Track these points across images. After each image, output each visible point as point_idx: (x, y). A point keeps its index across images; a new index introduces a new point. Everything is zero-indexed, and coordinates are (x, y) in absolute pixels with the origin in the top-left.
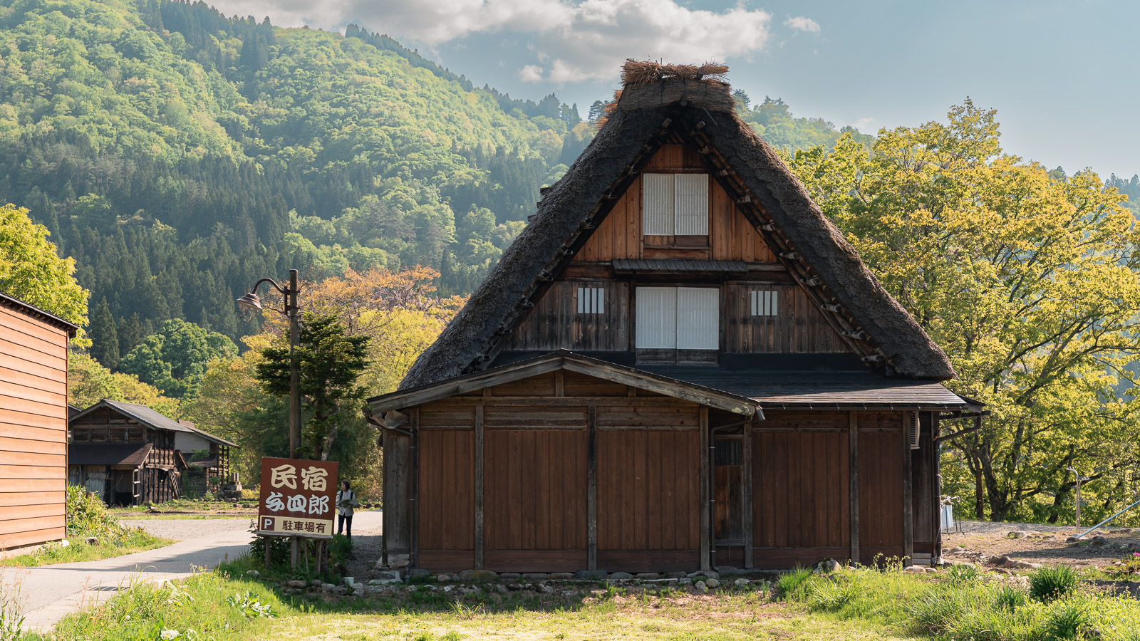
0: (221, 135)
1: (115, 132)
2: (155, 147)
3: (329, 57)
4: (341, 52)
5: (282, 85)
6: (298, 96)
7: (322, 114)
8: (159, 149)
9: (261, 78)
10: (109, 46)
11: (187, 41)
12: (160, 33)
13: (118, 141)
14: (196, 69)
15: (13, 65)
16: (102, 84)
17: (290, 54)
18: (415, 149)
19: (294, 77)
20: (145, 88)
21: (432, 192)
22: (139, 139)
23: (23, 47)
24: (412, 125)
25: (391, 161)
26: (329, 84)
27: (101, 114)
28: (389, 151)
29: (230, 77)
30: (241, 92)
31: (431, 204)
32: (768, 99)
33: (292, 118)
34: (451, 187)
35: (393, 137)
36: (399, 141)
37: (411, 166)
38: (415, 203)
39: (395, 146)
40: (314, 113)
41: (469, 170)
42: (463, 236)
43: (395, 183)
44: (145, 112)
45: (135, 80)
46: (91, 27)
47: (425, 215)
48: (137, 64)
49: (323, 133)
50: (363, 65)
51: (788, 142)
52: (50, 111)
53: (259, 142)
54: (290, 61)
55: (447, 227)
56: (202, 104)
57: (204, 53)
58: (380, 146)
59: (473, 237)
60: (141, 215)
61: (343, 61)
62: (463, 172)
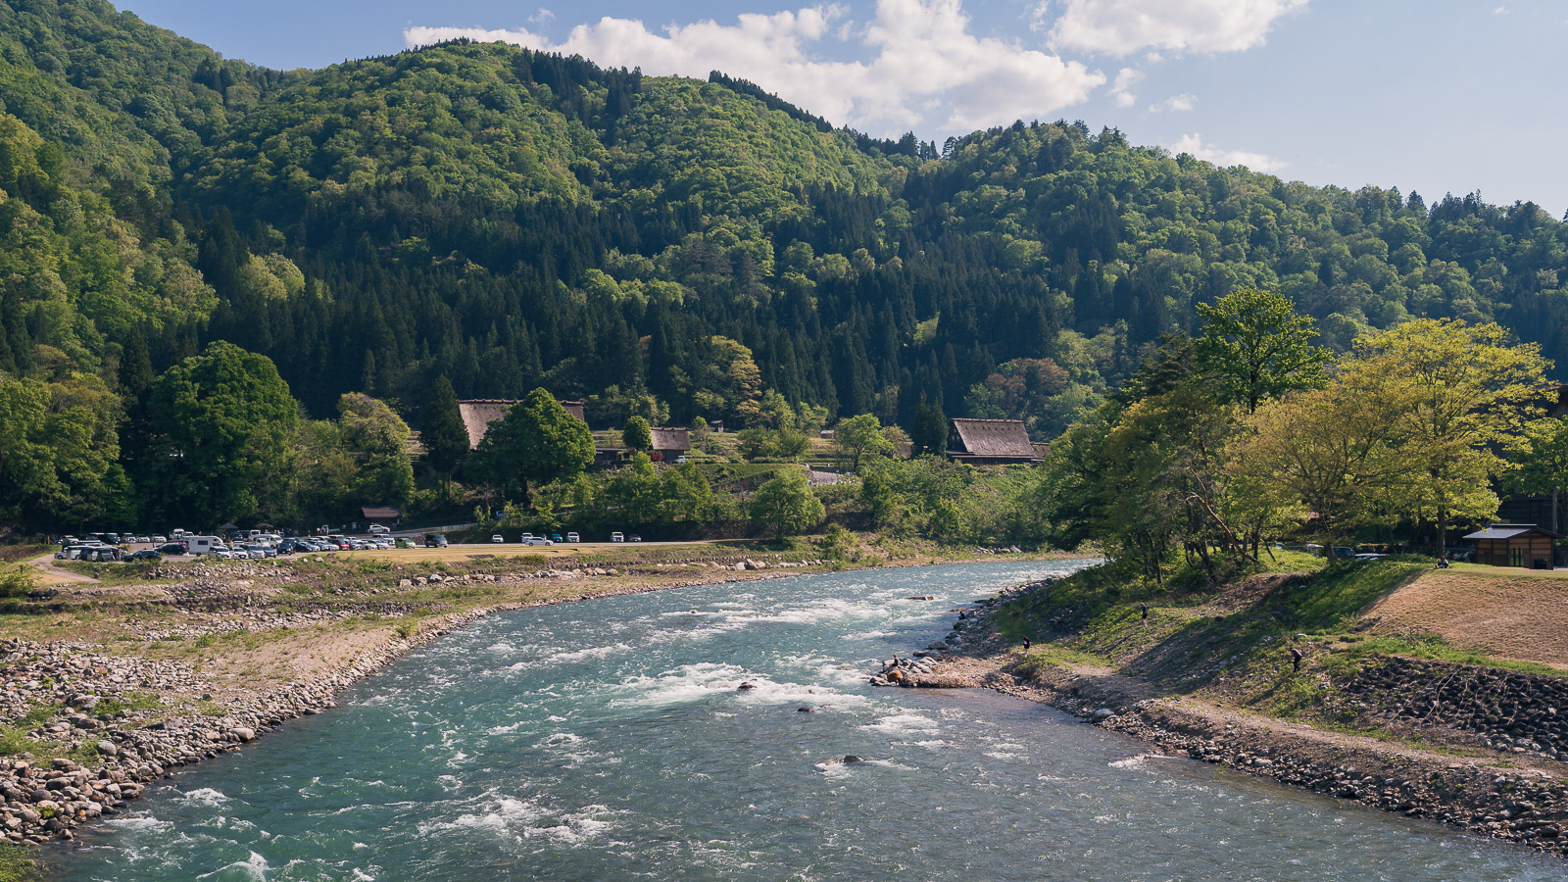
0: (568, 179)
1: (462, 179)
2: (497, 192)
3: (686, 103)
4: (699, 97)
5: (638, 131)
6: (652, 141)
7: (668, 157)
8: (502, 194)
9: (621, 126)
10: (473, 100)
11: (555, 91)
12: (528, 86)
13: (464, 187)
14: (556, 118)
15: (379, 120)
16: (460, 136)
17: (651, 101)
18: (747, 188)
19: (649, 123)
20: (500, 137)
21: (756, 228)
22: (483, 185)
23: (391, 102)
24: (751, 164)
25: (723, 199)
26: (680, 128)
27: (453, 163)
28: (723, 190)
29: (591, 126)
30: (602, 140)
31: (752, 240)
32: (1106, 129)
33: (641, 162)
34: (773, 223)
35: (729, 176)
36: (734, 181)
37: (740, 204)
38: (737, 238)
39: (729, 185)
40: (660, 156)
41: (796, 206)
42: (779, 269)
43: (722, 221)
44: (496, 160)
45: (492, 131)
46: (459, 82)
47: (744, 251)
48: (496, 115)
49: (667, 175)
50: (718, 109)
51: (1116, 170)
52: (407, 162)
53: (608, 186)
54: (649, 108)
55: (764, 262)
56: (555, 151)
57: (568, 104)
58: (714, 186)
59: (789, 270)
60: (454, 256)
61: (698, 105)
62: (787, 209)
